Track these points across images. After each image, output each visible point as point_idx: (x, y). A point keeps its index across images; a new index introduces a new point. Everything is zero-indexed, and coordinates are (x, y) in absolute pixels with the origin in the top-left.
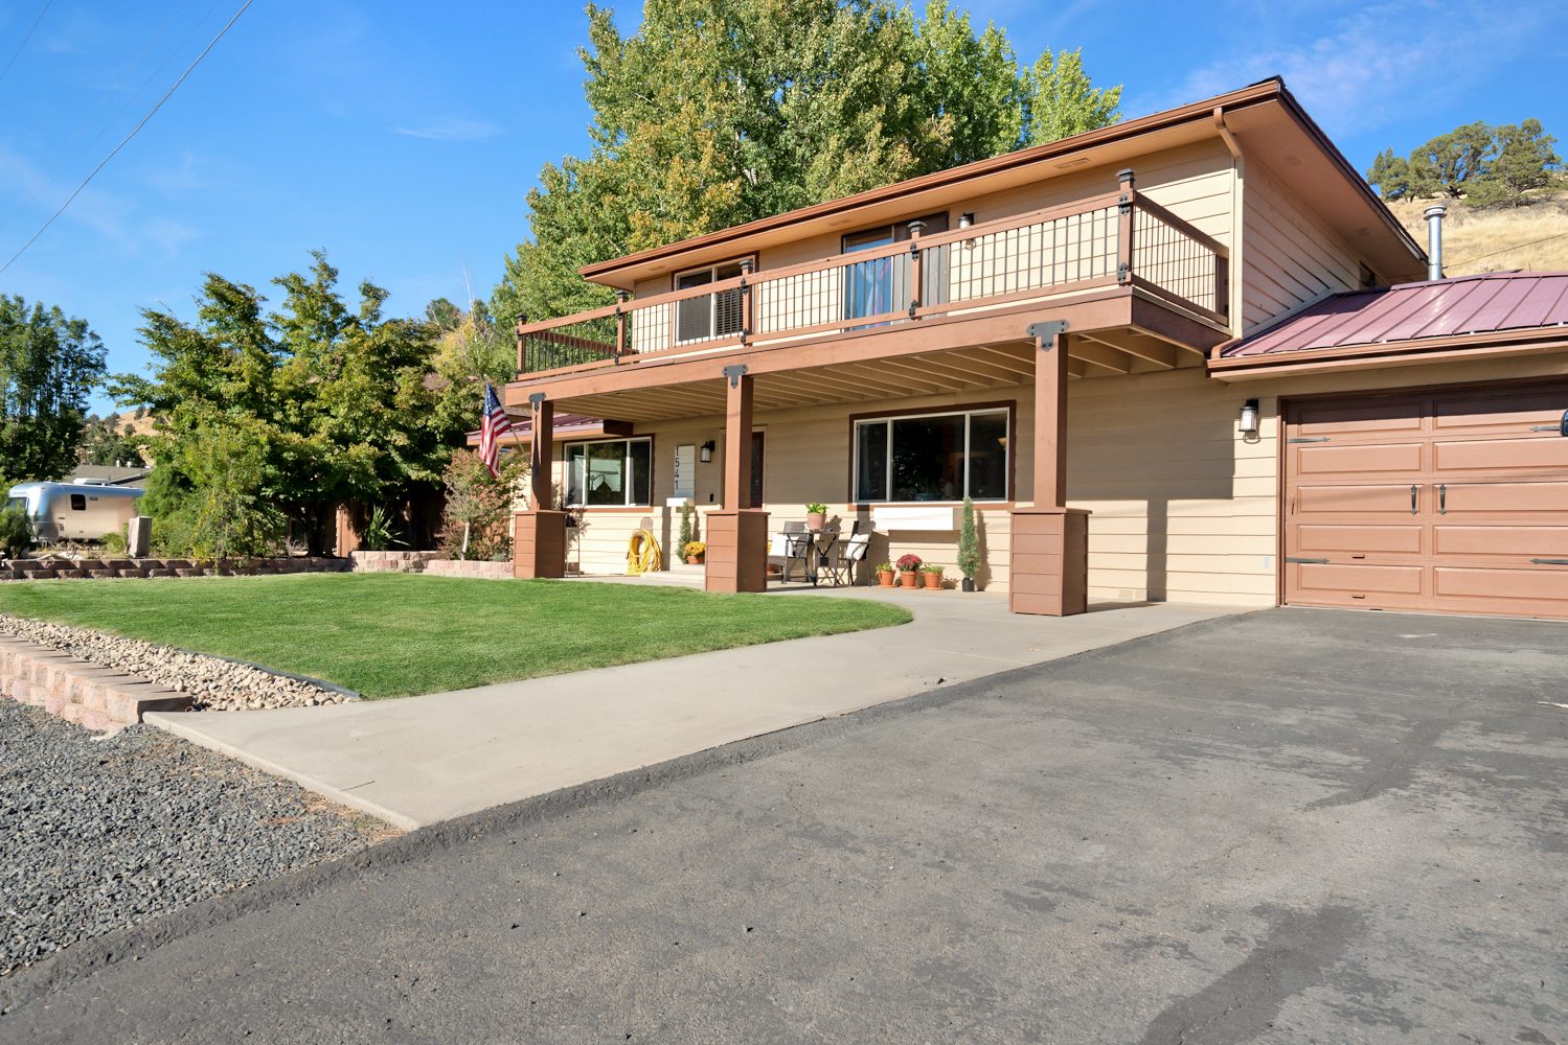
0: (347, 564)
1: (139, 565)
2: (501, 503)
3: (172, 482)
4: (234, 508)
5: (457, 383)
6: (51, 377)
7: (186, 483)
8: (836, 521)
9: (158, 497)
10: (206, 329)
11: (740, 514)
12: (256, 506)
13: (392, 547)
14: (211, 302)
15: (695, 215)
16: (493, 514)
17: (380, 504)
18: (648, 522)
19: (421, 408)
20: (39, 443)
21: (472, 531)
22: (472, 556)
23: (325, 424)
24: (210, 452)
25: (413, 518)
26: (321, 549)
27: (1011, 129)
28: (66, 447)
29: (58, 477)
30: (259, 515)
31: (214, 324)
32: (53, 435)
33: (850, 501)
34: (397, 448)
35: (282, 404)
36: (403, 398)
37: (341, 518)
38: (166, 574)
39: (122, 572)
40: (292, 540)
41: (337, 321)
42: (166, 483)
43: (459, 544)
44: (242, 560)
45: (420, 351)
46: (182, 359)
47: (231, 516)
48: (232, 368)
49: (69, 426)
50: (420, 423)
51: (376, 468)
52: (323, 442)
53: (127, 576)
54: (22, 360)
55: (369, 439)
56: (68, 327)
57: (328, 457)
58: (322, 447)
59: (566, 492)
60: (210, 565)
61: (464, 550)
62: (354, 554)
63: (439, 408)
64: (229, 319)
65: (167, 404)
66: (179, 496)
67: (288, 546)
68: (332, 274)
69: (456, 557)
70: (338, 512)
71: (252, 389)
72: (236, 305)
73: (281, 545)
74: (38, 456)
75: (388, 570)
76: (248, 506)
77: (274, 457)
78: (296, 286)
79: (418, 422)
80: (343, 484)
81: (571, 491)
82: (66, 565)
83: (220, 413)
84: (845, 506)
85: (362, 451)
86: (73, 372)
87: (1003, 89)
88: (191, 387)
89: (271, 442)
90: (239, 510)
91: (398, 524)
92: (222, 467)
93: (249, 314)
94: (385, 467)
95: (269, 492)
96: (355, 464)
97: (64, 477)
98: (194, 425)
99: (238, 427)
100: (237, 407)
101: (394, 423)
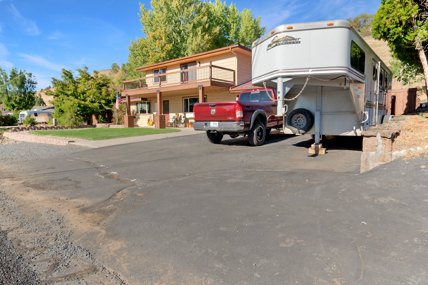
0: (95, 126)
1: (56, 127)
2: (123, 114)
3: (60, 111)
4: (72, 116)
5: (114, 90)
6: (25, 86)
7: (62, 111)
8: (181, 116)
9: (57, 114)
10: (62, 80)
11: (160, 116)
12: (77, 116)
13: (104, 123)
14: (64, 75)
15: (163, 52)
16: (122, 116)
17: (101, 114)
18: (150, 117)
19: (107, 95)
20: (25, 101)
21: (118, 119)
22: (118, 124)
23: (89, 99)
24: (67, 105)
25: (108, 116)
26: (90, 123)
27: (234, 29)
28: (31, 102)
29: (30, 109)
30: (77, 117)
31: (64, 79)
32: (28, 100)
33: (183, 112)
34: (103, 103)
35: (80, 96)
36: (104, 93)
37: (94, 117)
38: (61, 129)
39: (53, 128)
40: (84, 122)
41: (89, 78)
42: (58, 111)
43: (116, 122)
44: (75, 126)
45: (107, 83)
46: (59, 87)
47: (72, 118)
48: (69, 89)
49: (31, 97)
50: (108, 98)
51: (99, 107)
52: (88, 103)
53: (54, 129)
54: (19, 83)
55: (97, 102)
56: (28, 74)
57: (90, 106)
58: (88, 104)
59: (136, 111)
60: (69, 127)
61: (117, 123)
62: (96, 124)
63: (111, 95)
64: (67, 77)
65: (57, 96)
66: (61, 114)
67: (83, 123)
68: (87, 68)
69: (115, 124)
70: (93, 116)
71: (74, 93)
72: (68, 75)
73: (82, 123)
74: (25, 104)
75: (103, 127)
76: (75, 116)
77: (79, 106)
78: (80, 71)
79: (107, 98)
80: (93, 111)
81: (137, 111)
82: (43, 127)
83: (68, 98)
84: (182, 113)
85: (96, 104)
86: (30, 85)
87: (232, 20)
88: (61, 92)
89: (78, 103)
90: (74, 116)
91: (104, 118)
92: (69, 108)
93: (71, 77)
94: (101, 107)
95: (79, 113)
96: (95, 107)
97: (31, 109)
98: (63, 100)
99: (71, 100)
100: (71, 96)
101: (102, 98)
